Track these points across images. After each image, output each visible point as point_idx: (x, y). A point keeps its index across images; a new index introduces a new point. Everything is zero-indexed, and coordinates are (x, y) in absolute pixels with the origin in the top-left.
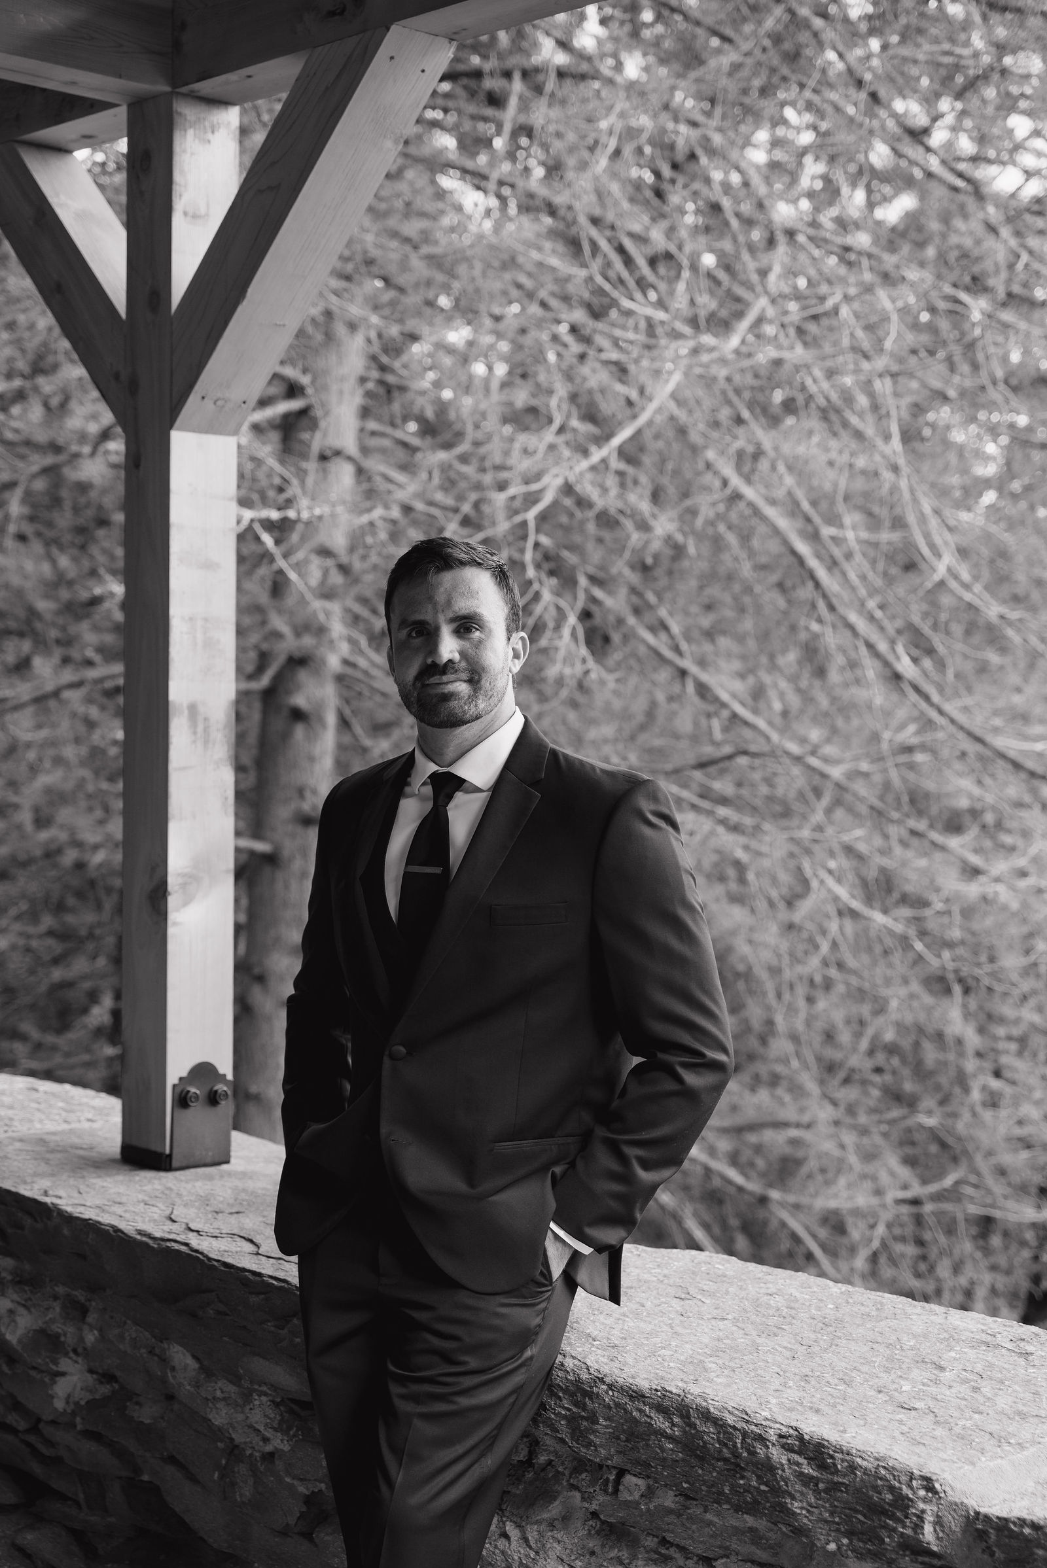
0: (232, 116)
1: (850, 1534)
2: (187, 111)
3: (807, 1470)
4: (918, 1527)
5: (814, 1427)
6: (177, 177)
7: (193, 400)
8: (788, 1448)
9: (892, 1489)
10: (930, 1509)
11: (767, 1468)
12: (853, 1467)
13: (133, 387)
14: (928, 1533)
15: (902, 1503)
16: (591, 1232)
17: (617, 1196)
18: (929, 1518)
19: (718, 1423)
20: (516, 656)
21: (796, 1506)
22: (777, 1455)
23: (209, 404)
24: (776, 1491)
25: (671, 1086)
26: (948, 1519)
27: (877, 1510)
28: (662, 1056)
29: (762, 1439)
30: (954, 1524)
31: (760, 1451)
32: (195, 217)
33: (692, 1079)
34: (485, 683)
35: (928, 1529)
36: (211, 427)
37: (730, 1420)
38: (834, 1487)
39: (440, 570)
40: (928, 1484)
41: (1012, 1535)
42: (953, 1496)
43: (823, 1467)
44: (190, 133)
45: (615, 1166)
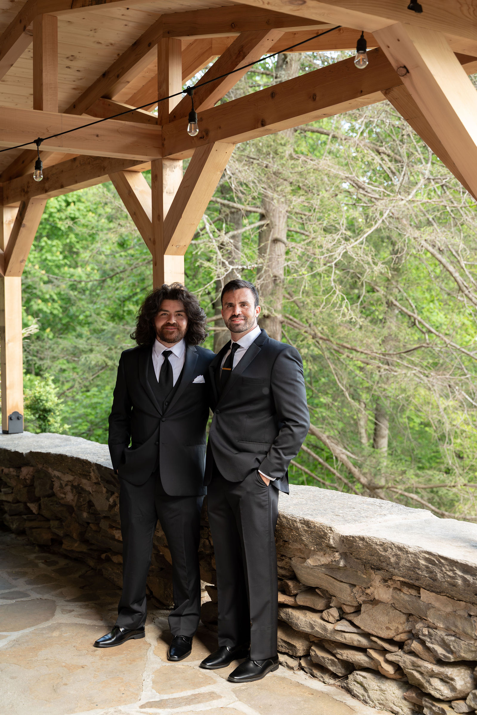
0: (180, 163)
1: (317, 545)
2: (166, 163)
3: (306, 528)
4: (329, 540)
5: (307, 518)
6: (164, 182)
7: (169, 246)
8: (301, 523)
9: (323, 531)
10: (331, 535)
11: (297, 529)
12: (315, 526)
13: (154, 242)
14: (332, 542)
15: (325, 534)
16: (272, 474)
17: (278, 464)
18: (331, 538)
19: (286, 518)
20: (257, 312)
21: (304, 538)
22: (299, 525)
23: (174, 247)
24: (300, 535)
25: (290, 432)
26: (335, 538)
27: (321, 537)
28: (287, 423)
29: (295, 521)
30: (337, 539)
31: (295, 524)
32: (170, 193)
33: (295, 429)
34: (249, 320)
35: (331, 541)
36: (176, 253)
37: (289, 517)
38: (312, 532)
39: (236, 289)
40: (331, 529)
41: (349, 540)
42: (337, 532)
43: (309, 527)
44: (168, 169)
45: (277, 456)
